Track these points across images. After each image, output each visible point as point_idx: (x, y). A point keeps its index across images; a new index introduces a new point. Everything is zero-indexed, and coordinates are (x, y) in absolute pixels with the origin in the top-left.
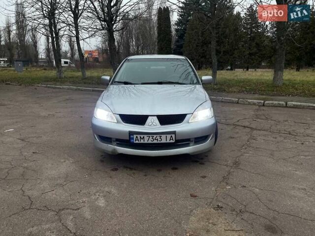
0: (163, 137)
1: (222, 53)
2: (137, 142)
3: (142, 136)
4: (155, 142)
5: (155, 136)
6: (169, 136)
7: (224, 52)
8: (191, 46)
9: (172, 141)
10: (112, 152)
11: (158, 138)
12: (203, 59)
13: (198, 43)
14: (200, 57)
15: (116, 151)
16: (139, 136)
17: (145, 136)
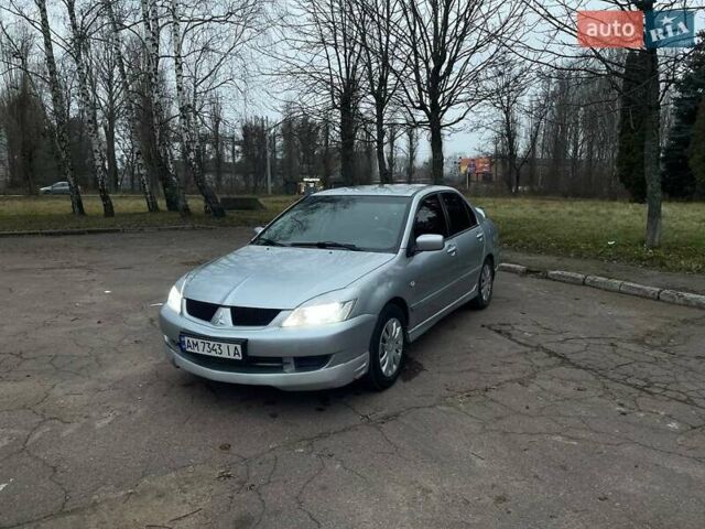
0: (224, 346)
2: (191, 350)
3: (195, 340)
4: (213, 354)
5: (212, 343)
6: (232, 346)
9: (237, 357)
11: (216, 347)
16: (191, 340)
17: (199, 341)
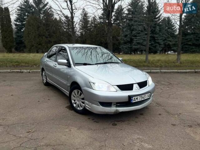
0: (146, 95)
1: (53, 42)
2: (134, 101)
3: (137, 97)
4: (143, 99)
5: (143, 96)
7: (54, 42)
8: (30, 37)
9: (149, 97)
10: (115, 112)
12: (40, 46)
13: (35, 35)
14: (38, 45)
15: (118, 111)
16: (135, 97)
17: (139, 97)
